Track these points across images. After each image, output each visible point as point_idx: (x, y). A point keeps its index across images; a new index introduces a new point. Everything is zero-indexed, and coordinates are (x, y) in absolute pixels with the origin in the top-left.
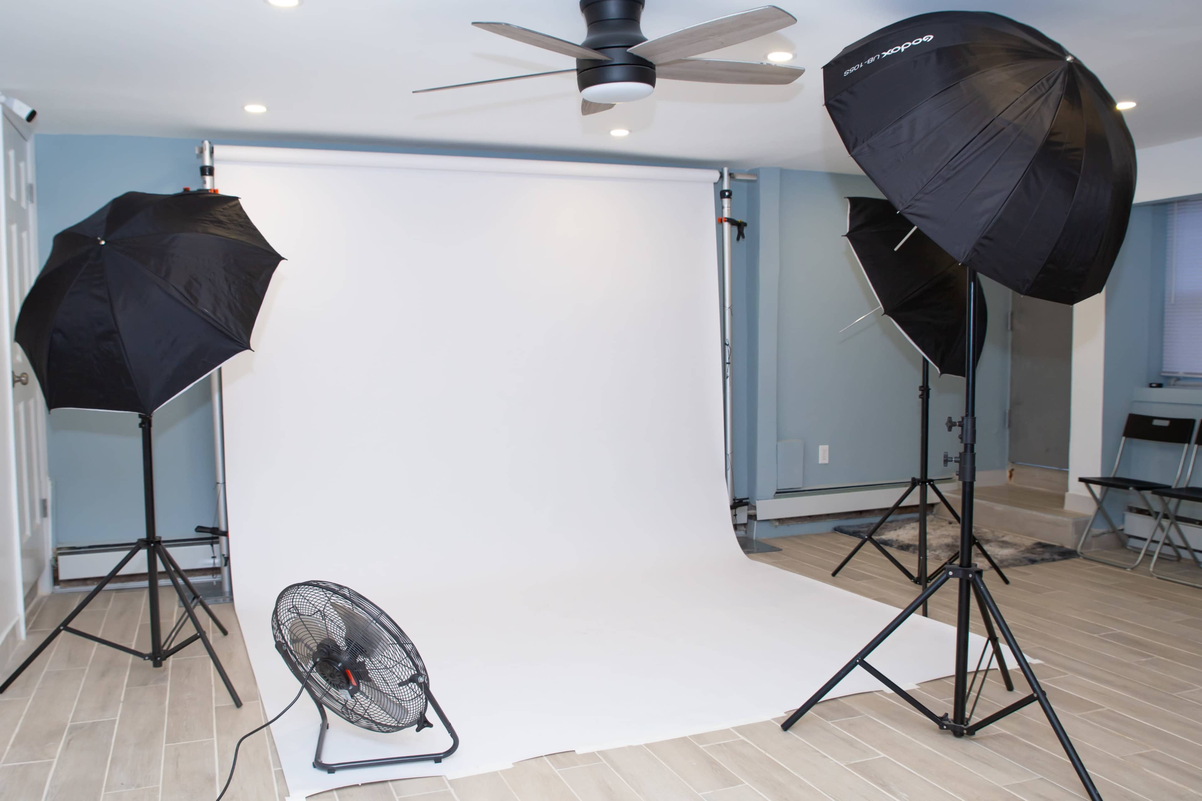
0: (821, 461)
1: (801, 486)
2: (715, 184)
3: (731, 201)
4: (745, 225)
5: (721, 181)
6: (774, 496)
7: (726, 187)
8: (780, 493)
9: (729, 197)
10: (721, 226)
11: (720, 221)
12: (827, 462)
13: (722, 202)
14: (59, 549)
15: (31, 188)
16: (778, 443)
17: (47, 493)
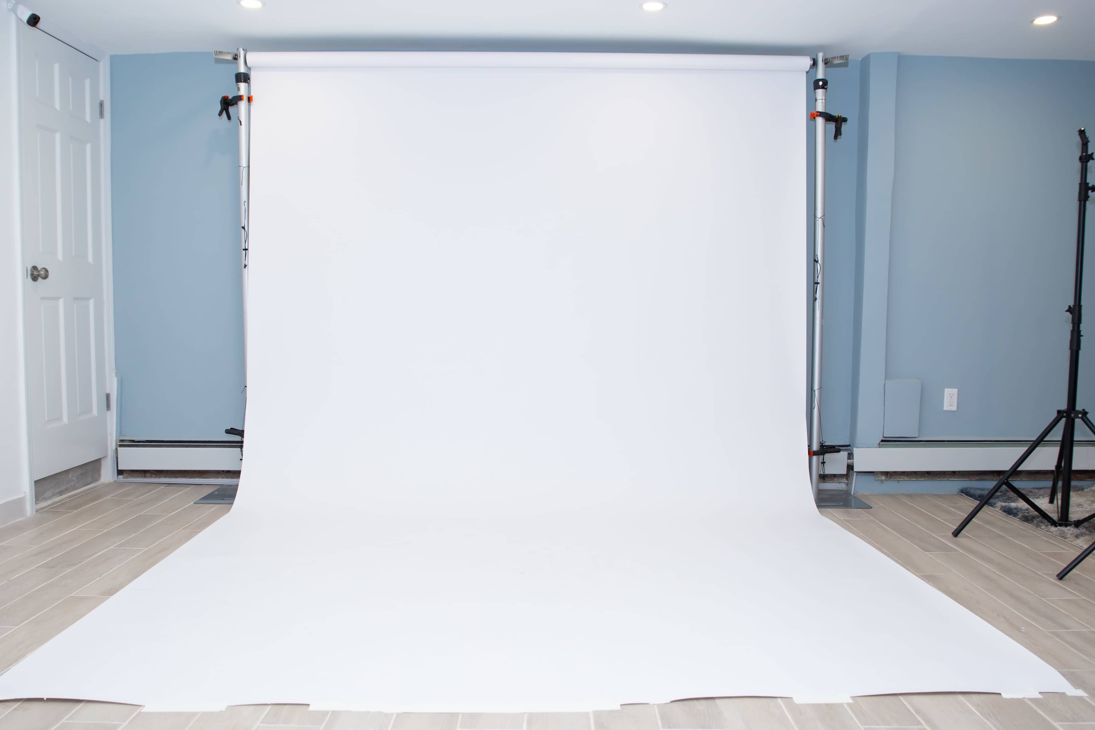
0: (946, 408)
1: (917, 436)
2: (807, 72)
3: (826, 92)
4: (845, 120)
5: (814, 70)
6: (879, 444)
7: (820, 75)
8: (886, 442)
9: (823, 87)
10: (814, 122)
11: (812, 116)
12: (954, 408)
13: (815, 93)
14: (122, 441)
15: (101, 105)
16: (886, 381)
17: (113, 388)
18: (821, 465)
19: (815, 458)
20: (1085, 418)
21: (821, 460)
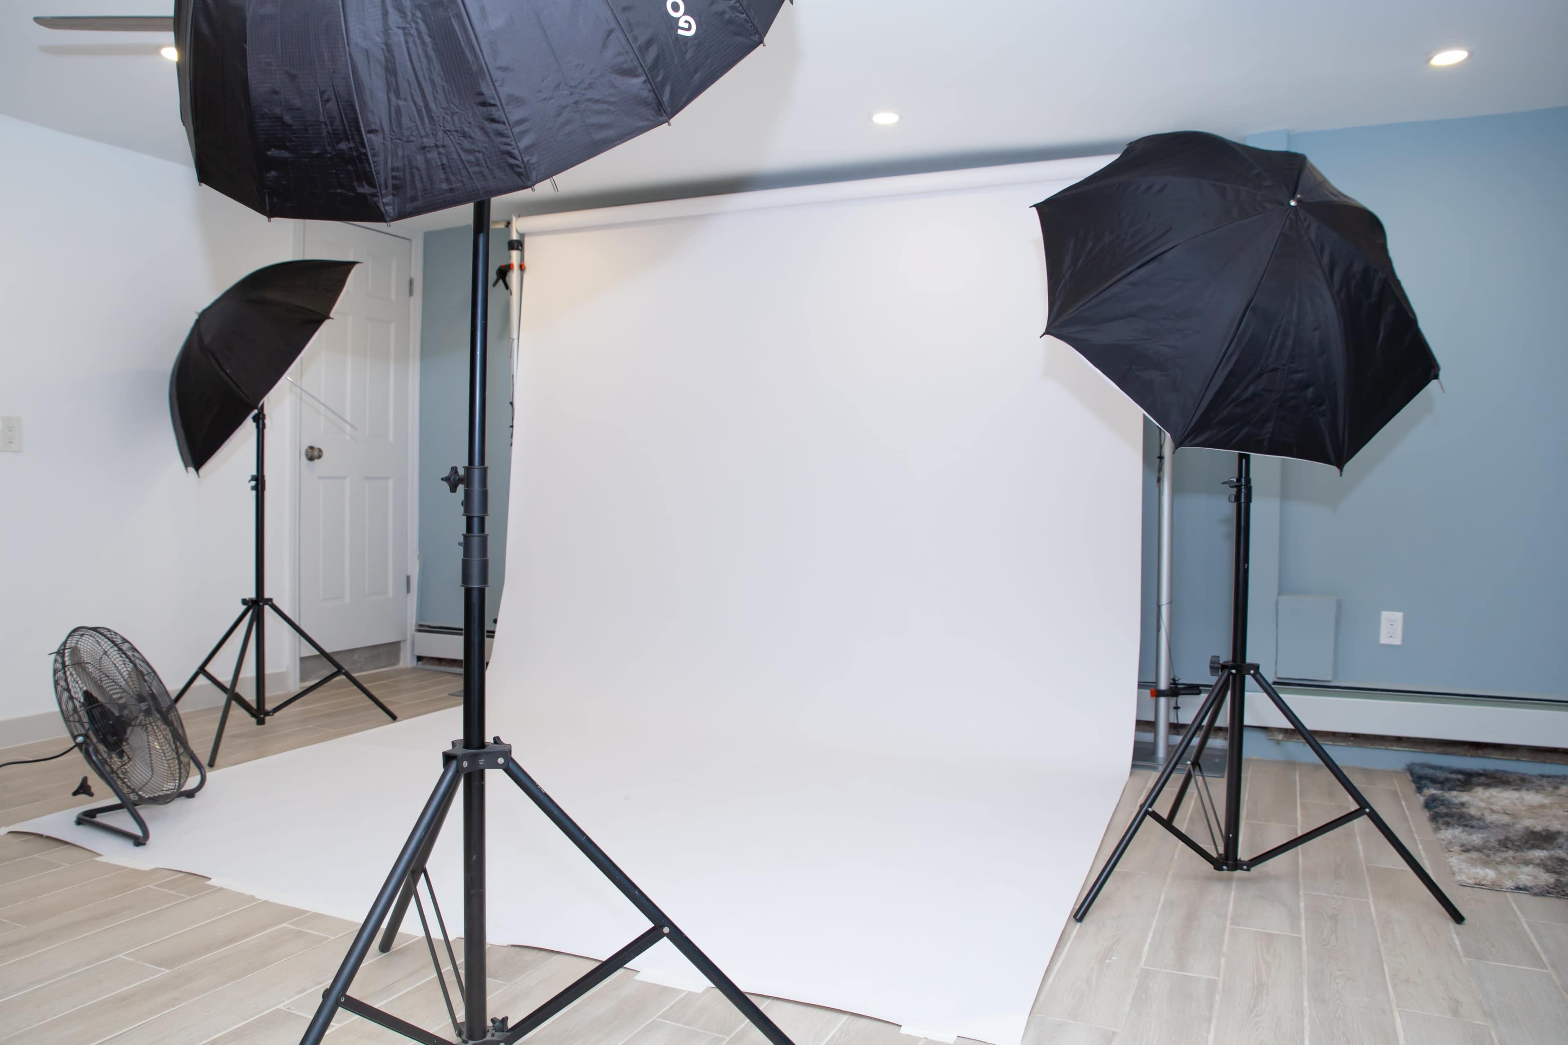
0: (1384, 640)
8: (1281, 684)
12: (1397, 641)
14: (422, 626)
15: (411, 283)
16: (1279, 597)
17: (414, 571)
18: (1173, 713)
19: (1163, 701)
20: (1258, 676)
21: (1173, 704)
